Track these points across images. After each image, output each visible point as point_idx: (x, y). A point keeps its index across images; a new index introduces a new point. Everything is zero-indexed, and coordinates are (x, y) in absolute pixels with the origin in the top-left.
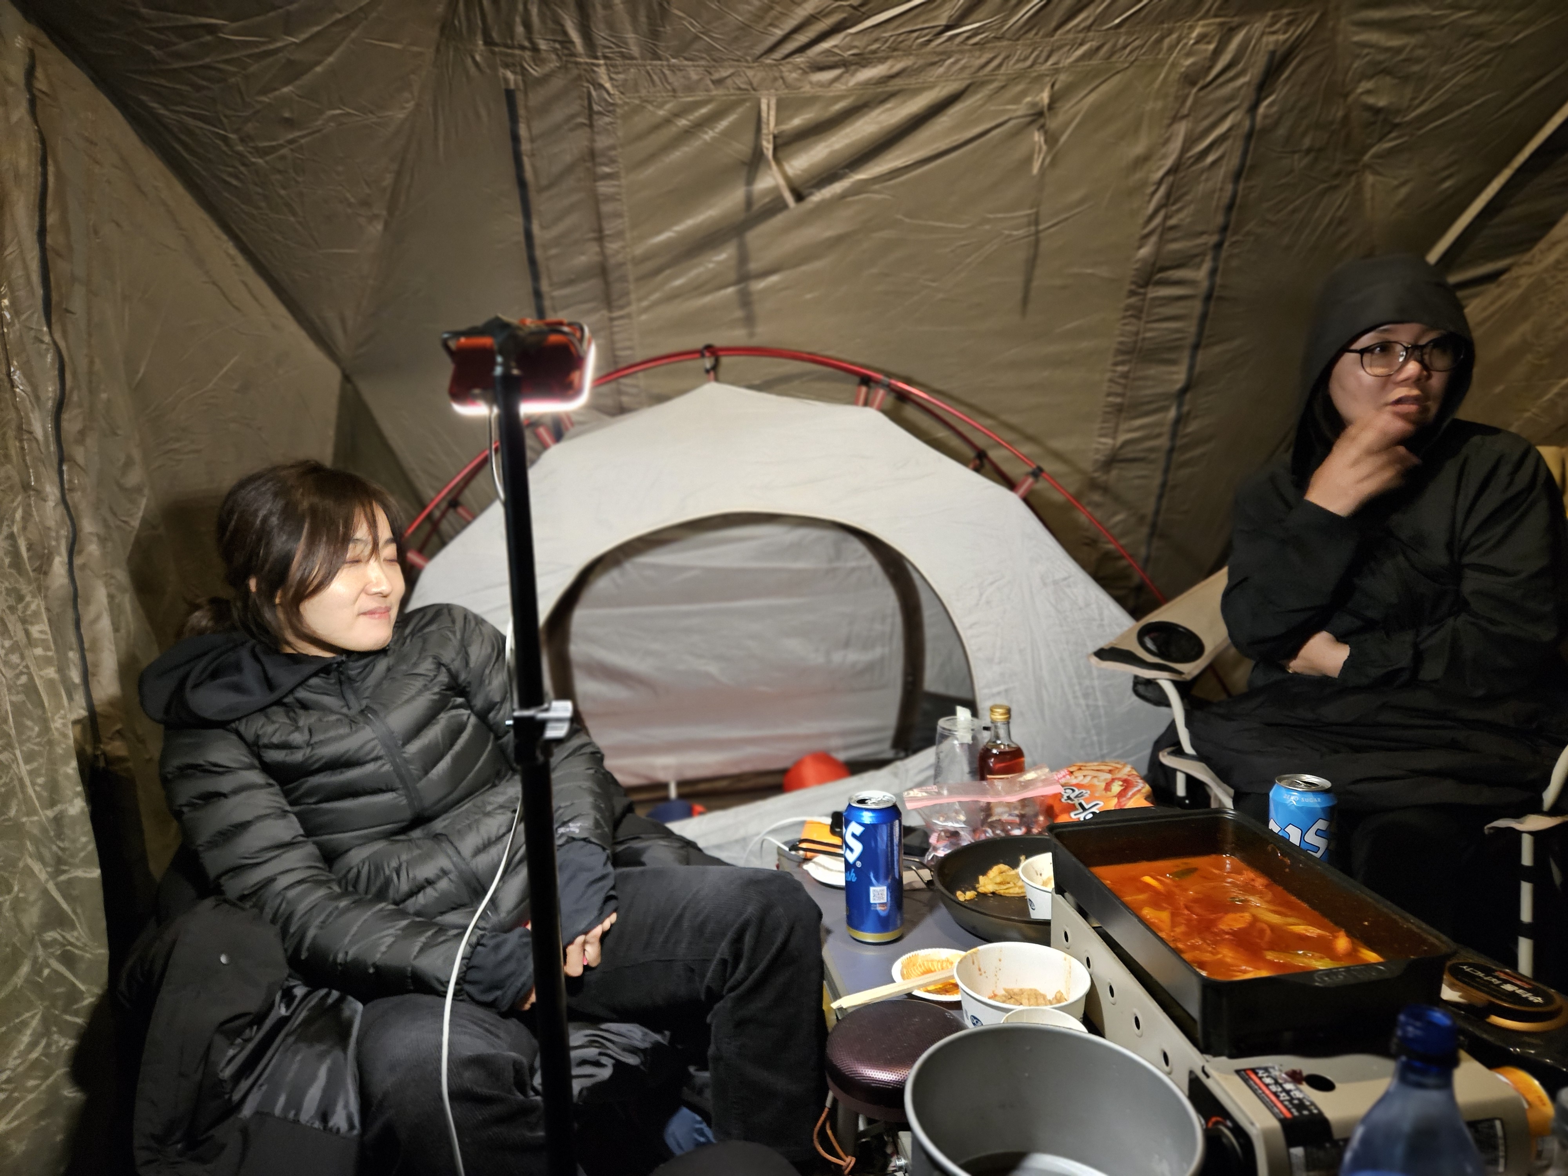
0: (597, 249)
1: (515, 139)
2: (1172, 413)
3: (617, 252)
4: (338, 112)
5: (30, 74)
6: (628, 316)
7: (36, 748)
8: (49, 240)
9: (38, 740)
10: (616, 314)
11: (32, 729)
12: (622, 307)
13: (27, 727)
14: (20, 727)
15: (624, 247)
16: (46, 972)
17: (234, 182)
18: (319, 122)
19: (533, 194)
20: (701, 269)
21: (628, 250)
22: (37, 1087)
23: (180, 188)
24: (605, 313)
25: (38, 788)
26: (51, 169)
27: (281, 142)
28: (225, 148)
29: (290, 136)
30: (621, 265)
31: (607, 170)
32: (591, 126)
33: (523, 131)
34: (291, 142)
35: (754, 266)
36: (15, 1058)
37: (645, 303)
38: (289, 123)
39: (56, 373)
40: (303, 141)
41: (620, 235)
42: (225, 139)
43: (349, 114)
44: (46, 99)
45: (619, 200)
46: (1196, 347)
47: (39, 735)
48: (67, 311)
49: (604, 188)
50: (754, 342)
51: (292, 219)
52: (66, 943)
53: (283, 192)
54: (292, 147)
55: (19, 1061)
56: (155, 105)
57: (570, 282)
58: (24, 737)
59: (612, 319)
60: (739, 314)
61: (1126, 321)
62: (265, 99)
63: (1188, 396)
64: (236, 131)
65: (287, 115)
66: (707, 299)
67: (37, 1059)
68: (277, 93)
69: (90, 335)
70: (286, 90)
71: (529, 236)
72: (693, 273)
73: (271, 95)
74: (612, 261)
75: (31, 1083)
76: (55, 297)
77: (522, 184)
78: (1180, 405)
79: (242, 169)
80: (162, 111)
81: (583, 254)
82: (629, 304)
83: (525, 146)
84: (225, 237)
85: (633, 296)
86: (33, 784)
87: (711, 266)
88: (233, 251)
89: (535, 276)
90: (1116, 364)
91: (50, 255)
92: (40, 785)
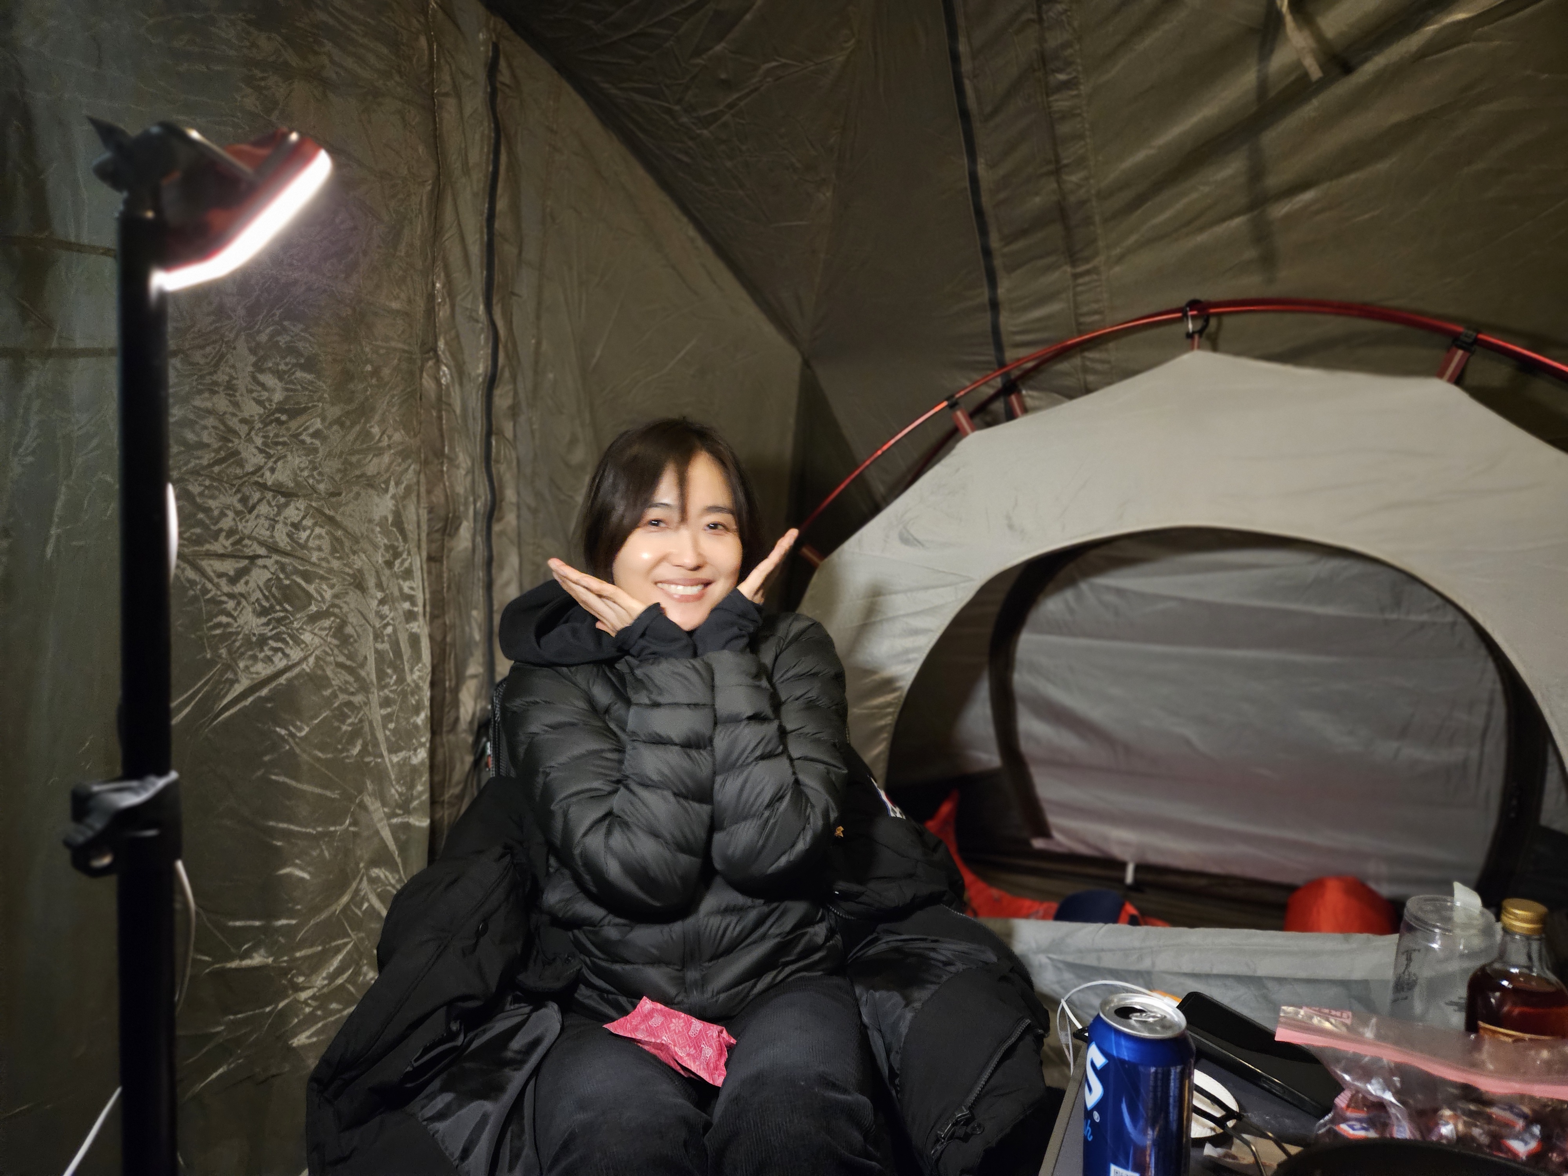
0: (1055, 185)
1: (955, 58)
3: (1079, 186)
4: (774, 64)
5: (492, 69)
6: (1095, 270)
7: (392, 695)
8: (497, 225)
9: (394, 688)
10: (1080, 269)
11: (391, 677)
12: (1087, 260)
13: (387, 674)
14: (381, 675)
15: (1087, 179)
16: (366, 905)
17: (686, 159)
18: (755, 80)
19: (977, 125)
20: (1194, 195)
21: (1092, 181)
22: (340, 1011)
23: (640, 171)
24: (1068, 269)
25: (388, 733)
26: (503, 158)
27: (721, 107)
28: (672, 123)
29: (729, 100)
30: (1083, 203)
31: (1062, 77)
32: (1040, 20)
33: (963, 47)
34: (731, 106)
35: (1273, 181)
36: (324, 979)
37: (1118, 251)
38: (727, 85)
39: (490, 351)
40: (742, 104)
41: (1081, 162)
42: (669, 111)
43: (784, 65)
44: (507, 90)
45: (1079, 115)
47: (396, 683)
48: (513, 294)
49: (1061, 102)
50: (1272, 292)
51: (741, 192)
52: (387, 882)
53: (729, 164)
54: (732, 111)
55: (326, 982)
56: (606, 86)
57: (1024, 233)
58: (383, 683)
59: (1076, 276)
60: (1251, 253)
62: (699, 61)
64: (679, 102)
65: (723, 76)
66: (1202, 238)
67: (342, 986)
68: (710, 52)
69: (538, 317)
70: (718, 48)
71: (974, 179)
72: (1180, 205)
73: (704, 56)
74: (1072, 199)
75: (334, 1006)
76: (498, 278)
77: (965, 114)
79: (690, 143)
80: (614, 91)
81: (1037, 194)
82: (1096, 254)
83: (966, 66)
84: (685, 220)
85: (1101, 244)
86: (385, 727)
87: (1206, 189)
88: (692, 232)
89: (984, 231)
91: (497, 240)
92: (390, 730)
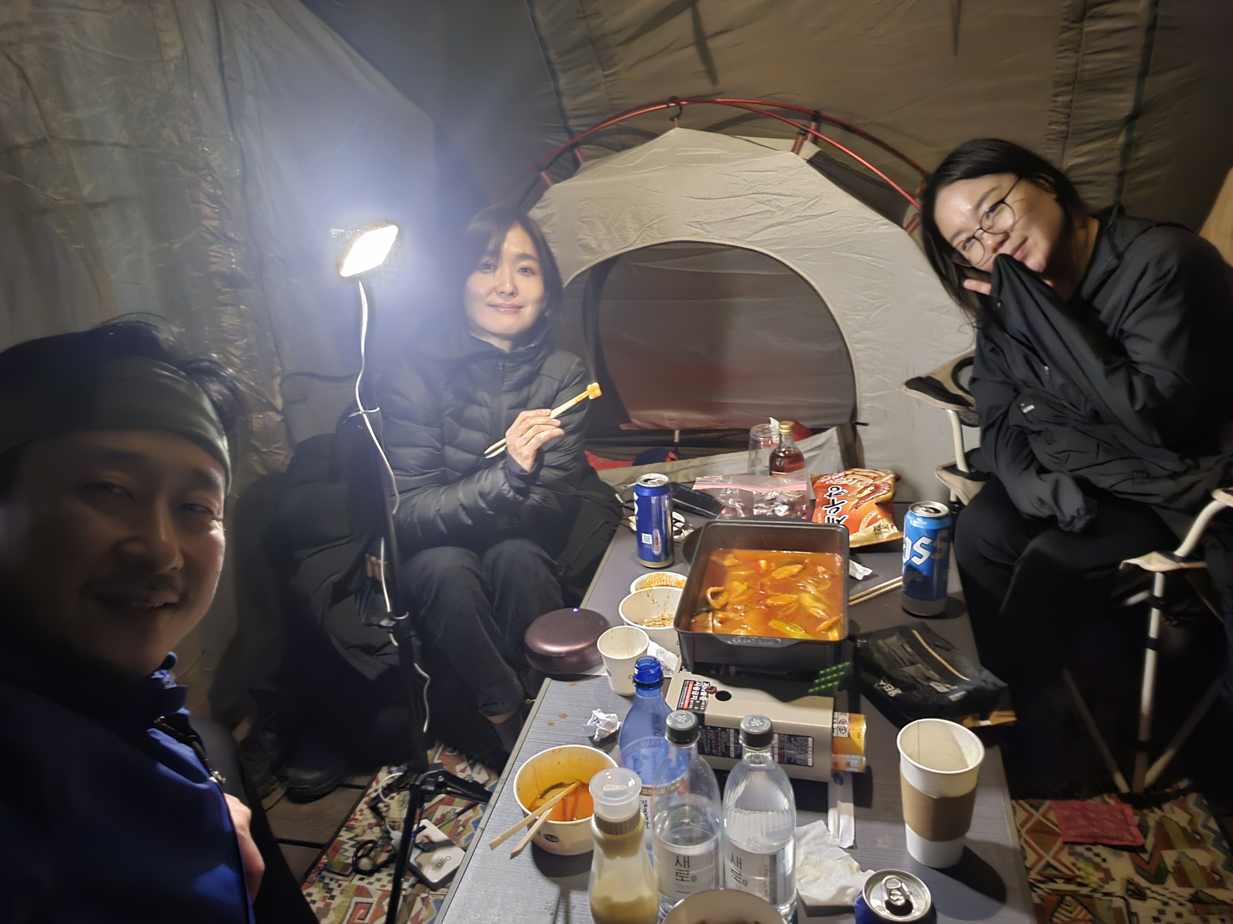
0: (584, 25)
2: (1121, 139)
3: (599, 27)
15: (603, 23)
41: (598, 13)
46: (1143, 75)
57: (570, 50)
61: (1060, 55)
63: (1138, 122)
74: (596, 33)
78: (1130, 131)
81: (575, 29)
82: (615, 64)
89: (545, 49)
90: (1056, 95)
